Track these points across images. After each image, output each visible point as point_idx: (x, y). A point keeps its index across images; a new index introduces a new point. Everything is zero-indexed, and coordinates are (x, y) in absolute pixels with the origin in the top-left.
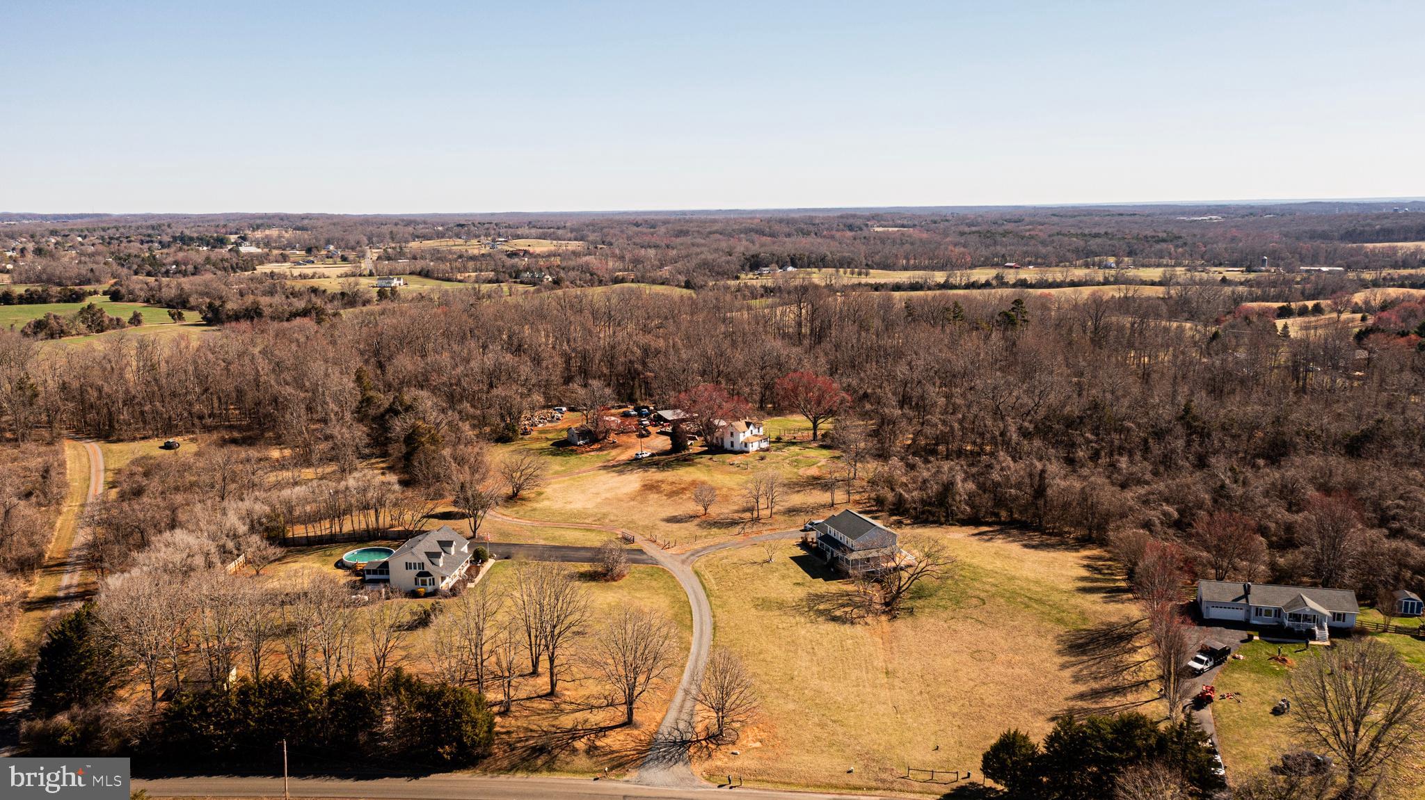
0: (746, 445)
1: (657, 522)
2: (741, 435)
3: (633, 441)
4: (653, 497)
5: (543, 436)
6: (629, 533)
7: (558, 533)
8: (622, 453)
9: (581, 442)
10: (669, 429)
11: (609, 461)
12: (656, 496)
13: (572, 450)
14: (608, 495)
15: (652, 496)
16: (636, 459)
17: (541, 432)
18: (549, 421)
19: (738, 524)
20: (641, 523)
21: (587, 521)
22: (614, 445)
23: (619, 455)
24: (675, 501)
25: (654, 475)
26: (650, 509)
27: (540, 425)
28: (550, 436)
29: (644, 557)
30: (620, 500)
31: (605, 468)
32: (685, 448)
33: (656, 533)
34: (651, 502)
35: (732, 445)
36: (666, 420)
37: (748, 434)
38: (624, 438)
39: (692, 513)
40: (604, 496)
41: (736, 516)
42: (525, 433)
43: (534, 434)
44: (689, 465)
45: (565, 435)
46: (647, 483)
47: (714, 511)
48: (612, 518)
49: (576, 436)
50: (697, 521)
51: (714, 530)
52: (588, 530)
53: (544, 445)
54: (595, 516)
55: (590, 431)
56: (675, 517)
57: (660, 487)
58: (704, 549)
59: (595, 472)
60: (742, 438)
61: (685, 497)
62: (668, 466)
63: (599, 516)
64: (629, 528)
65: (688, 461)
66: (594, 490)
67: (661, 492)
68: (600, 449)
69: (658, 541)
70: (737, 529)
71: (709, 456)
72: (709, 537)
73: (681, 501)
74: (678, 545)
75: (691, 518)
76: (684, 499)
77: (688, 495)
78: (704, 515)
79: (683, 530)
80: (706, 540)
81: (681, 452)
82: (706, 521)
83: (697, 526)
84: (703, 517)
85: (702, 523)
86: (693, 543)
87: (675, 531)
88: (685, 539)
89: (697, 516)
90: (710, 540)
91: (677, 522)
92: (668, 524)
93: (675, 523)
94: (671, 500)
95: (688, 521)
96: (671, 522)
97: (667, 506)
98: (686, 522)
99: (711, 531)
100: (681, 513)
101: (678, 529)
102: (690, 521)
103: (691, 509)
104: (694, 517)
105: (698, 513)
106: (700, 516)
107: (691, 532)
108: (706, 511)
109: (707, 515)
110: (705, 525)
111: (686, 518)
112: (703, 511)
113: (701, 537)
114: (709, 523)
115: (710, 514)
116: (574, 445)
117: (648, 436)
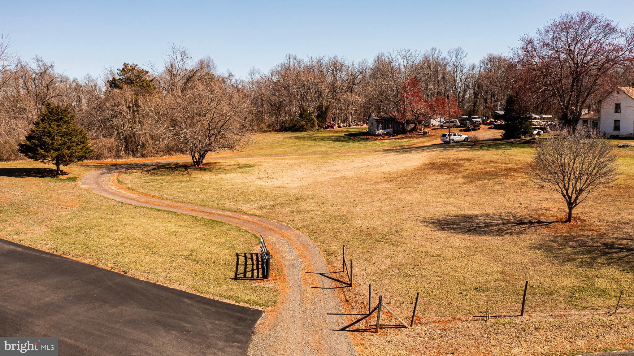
4: (435, 178)
8: (429, 141)
9: (381, 131)
12: (442, 177)
13: (364, 139)
14: (350, 174)
15: (433, 177)
22: (424, 135)
23: (423, 142)
24: (482, 186)
26: (411, 197)
35: (617, 128)
39: (523, 214)
40: (339, 175)
46: (437, 161)
48: (306, 206)
49: (375, 124)
50: (536, 236)
51: (610, 276)
57: (461, 166)
61: (510, 182)
62: (491, 147)
65: (530, 143)
66: (336, 168)
67: (458, 172)
72: (593, 301)
73: (498, 187)
74: (434, 318)
75: (518, 224)
76: (507, 185)
77: (520, 180)
78: (566, 222)
79: (479, 256)
80: (576, 315)
81: (520, 137)
82: (572, 239)
83: (539, 249)
84: (560, 226)
85: (555, 242)
86: (508, 319)
87: (449, 255)
88: (473, 292)
89: (540, 222)
90: (597, 316)
91: (469, 231)
92: (439, 234)
93: (462, 233)
94: (474, 184)
95: (507, 233)
96: (450, 229)
97: (459, 195)
98: (500, 233)
99: (591, 273)
100: (490, 211)
101: (465, 251)
102: (511, 234)
103: (523, 206)
104: (531, 223)
105: (543, 214)
106: (550, 223)
107: (507, 269)
108: (570, 209)
109: (573, 222)
110: (569, 250)
111: (504, 224)
112: (565, 211)
113: (551, 294)
114: (583, 244)
115: (584, 220)
116: (372, 135)
117: (475, 130)
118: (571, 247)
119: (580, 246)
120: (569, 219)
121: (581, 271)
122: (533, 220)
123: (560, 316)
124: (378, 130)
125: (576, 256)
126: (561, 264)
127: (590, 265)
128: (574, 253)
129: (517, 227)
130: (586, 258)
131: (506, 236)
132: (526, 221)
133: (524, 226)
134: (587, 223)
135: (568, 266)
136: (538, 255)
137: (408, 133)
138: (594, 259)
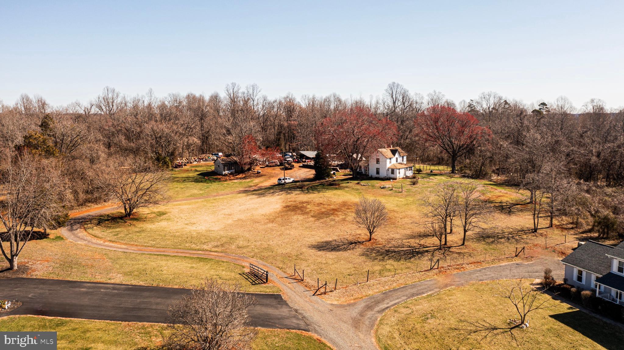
0: (393, 172)
1: (304, 250)
2: (388, 161)
3: (277, 172)
4: (297, 218)
5: (194, 169)
6: (262, 266)
7: (153, 263)
8: (266, 181)
9: (226, 172)
10: (312, 163)
11: (251, 186)
12: (301, 217)
13: (216, 179)
14: (242, 217)
15: (295, 217)
16: (279, 184)
17: (193, 166)
18: (204, 161)
19: (422, 253)
20: (280, 251)
21: (205, 247)
22: (258, 175)
23: (262, 182)
24: (325, 223)
25: (298, 197)
26: (293, 232)
27: (195, 163)
28: (198, 169)
29: (284, 311)
30: (256, 222)
31: (245, 192)
32: (329, 175)
33: (303, 265)
34: (294, 225)
35: (378, 172)
36: (308, 158)
37: (394, 160)
38: (269, 170)
39: (350, 238)
40: (236, 218)
41: (414, 242)
43: (187, 167)
44: (336, 189)
46: (289, 204)
47: (380, 235)
48: (241, 243)
49: (221, 166)
50: (360, 249)
51: (390, 264)
52: (201, 259)
53: (192, 175)
54: (219, 240)
55: (236, 163)
56: (327, 243)
57: (306, 208)
58: (386, 295)
59: (234, 195)
60: (389, 164)
61: (337, 219)
62: (313, 189)
63: (224, 240)
64: (262, 258)
65: (334, 185)
66: (227, 211)
67: (307, 213)
68: (244, 178)
69: (307, 279)
70: (425, 262)
71: (356, 182)
72: (387, 274)
73: (333, 223)
74: (341, 287)
75: (351, 244)
76: (336, 220)
77: (341, 217)
78: (369, 241)
79: (342, 262)
80: (383, 279)
81: (325, 179)
82: (373, 249)
83: (363, 256)
84: (368, 243)
85: (368, 251)
86: (364, 284)
87: (331, 263)
88: (348, 276)
89: (359, 242)
90: (389, 278)
91: (332, 250)
92: (320, 253)
93: (329, 251)
94: (320, 222)
95: (348, 249)
96: (324, 250)
97: (316, 229)
98: (345, 250)
99: (385, 263)
100: (336, 238)
101: (336, 260)
102: (350, 249)
103: (349, 233)
104: (356, 243)
105: (359, 238)
106: (363, 242)
107: (355, 266)
108: (371, 235)
109: (372, 241)
110: (374, 255)
111: (345, 244)
112: (367, 235)
113: (374, 273)
114: (378, 251)
115: (376, 239)
116: (220, 175)
117: (291, 169)
118: (374, 253)
119: (377, 252)
120: (370, 240)
121: (380, 263)
122: (356, 241)
123: (379, 280)
124: (224, 171)
125: (377, 257)
126: (373, 261)
127: (383, 260)
128: (377, 256)
129: (351, 246)
130: (381, 257)
131: (349, 251)
132: (353, 242)
133: (353, 245)
134: (377, 241)
135: (376, 261)
136: (363, 258)
137: (246, 173)
138: (384, 257)
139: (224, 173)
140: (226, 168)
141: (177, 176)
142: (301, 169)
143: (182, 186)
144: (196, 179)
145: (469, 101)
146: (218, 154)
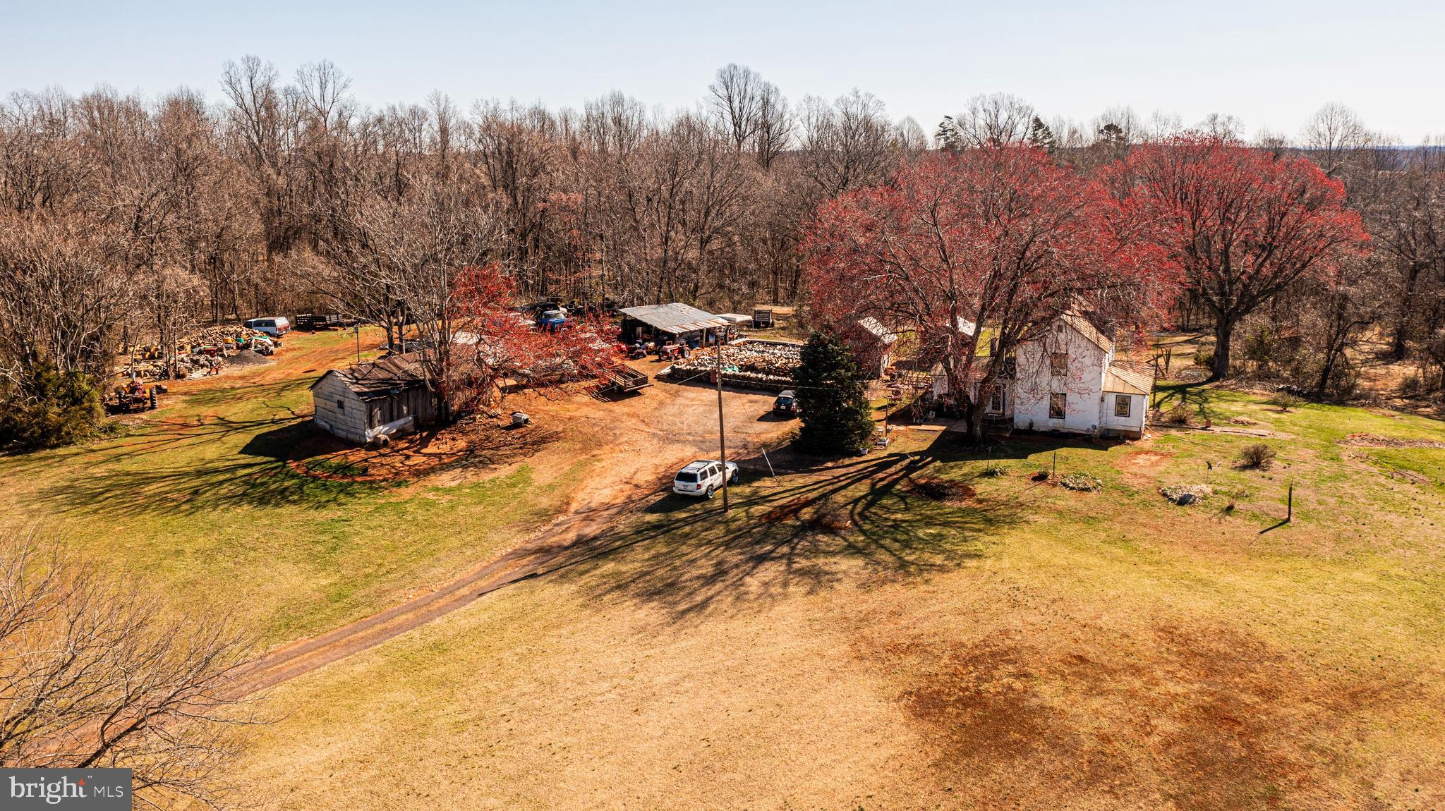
0: (1122, 406)
5: (208, 411)
9: (380, 431)
13: (345, 469)
17: (198, 398)
18: (232, 360)
27: (197, 375)
28: (236, 412)
35: (1057, 413)
42: (128, 404)
43: (171, 406)
45: (302, 403)
49: (357, 408)
53: (213, 452)
55: (414, 384)
68: (471, 458)
116: (352, 444)
117: (635, 393)
124: (371, 427)
139: (370, 434)
140: (377, 413)
141: (149, 468)
142: (676, 394)
143: (202, 542)
144: (250, 482)
145: (942, 119)
146: (272, 324)
